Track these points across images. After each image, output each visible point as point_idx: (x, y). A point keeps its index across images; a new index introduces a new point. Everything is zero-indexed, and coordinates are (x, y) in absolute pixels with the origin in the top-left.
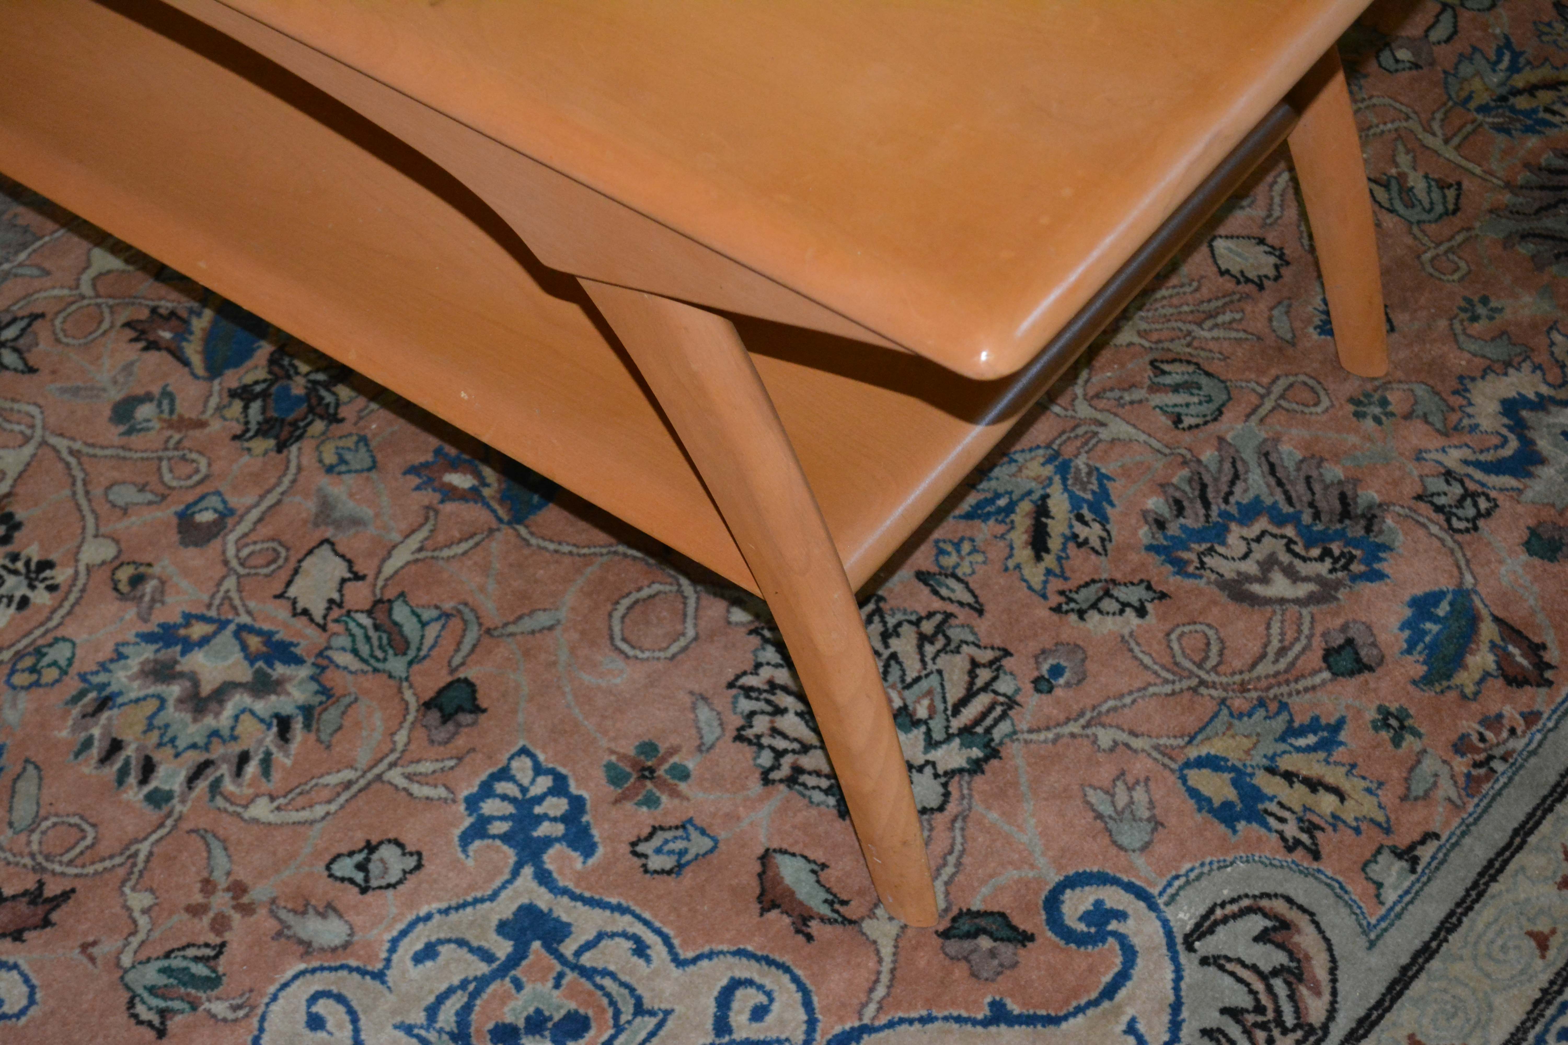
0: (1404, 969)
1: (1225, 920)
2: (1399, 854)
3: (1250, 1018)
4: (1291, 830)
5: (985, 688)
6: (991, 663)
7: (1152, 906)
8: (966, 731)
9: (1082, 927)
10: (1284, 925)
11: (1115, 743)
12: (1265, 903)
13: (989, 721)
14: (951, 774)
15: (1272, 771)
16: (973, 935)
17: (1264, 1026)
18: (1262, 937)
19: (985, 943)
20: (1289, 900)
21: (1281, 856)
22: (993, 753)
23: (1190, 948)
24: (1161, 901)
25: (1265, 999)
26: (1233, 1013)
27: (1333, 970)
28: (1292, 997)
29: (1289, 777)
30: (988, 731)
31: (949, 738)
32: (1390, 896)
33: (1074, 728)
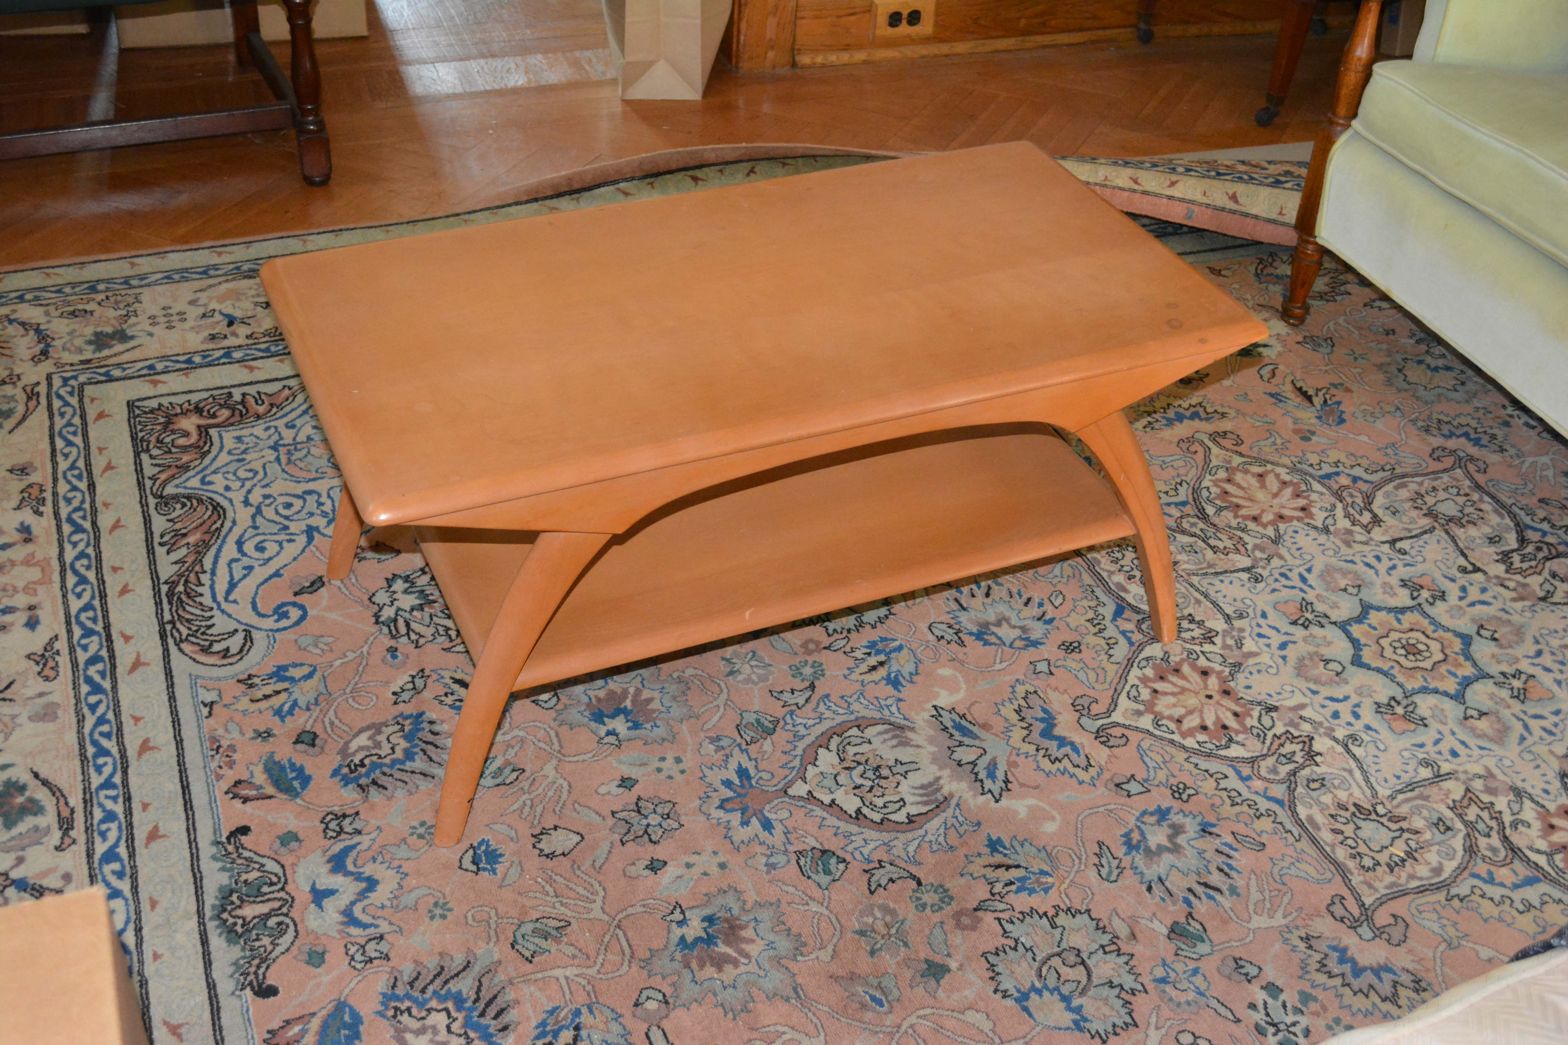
0: (172, 677)
1: (244, 645)
2: (212, 703)
3: (203, 630)
4: (256, 680)
5: (408, 634)
6: (417, 641)
7: (271, 630)
8: (395, 621)
9: (285, 609)
10: (224, 657)
11: (346, 656)
12: (239, 657)
13: (393, 628)
14: (381, 609)
15: (286, 690)
16: (312, 584)
17: (197, 631)
18: (227, 650)
19: (307, 584)
20: (231, 664)
21: (250, 672)
22: (377, 622)
23: (245, 630)
24: (270, 634)
25: (205, 637)
26: (209, 627)
27: (194, 660)
28: (198, 644)
29: (278, 692)
30: (389, 627)
31: (397, 615)
32: (201, 691)
33: (365, 649)
